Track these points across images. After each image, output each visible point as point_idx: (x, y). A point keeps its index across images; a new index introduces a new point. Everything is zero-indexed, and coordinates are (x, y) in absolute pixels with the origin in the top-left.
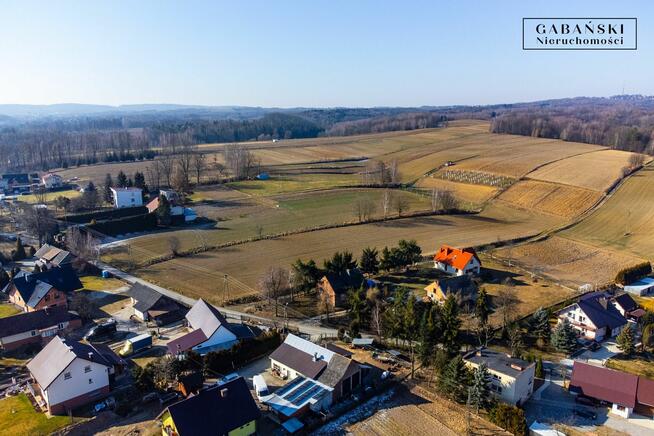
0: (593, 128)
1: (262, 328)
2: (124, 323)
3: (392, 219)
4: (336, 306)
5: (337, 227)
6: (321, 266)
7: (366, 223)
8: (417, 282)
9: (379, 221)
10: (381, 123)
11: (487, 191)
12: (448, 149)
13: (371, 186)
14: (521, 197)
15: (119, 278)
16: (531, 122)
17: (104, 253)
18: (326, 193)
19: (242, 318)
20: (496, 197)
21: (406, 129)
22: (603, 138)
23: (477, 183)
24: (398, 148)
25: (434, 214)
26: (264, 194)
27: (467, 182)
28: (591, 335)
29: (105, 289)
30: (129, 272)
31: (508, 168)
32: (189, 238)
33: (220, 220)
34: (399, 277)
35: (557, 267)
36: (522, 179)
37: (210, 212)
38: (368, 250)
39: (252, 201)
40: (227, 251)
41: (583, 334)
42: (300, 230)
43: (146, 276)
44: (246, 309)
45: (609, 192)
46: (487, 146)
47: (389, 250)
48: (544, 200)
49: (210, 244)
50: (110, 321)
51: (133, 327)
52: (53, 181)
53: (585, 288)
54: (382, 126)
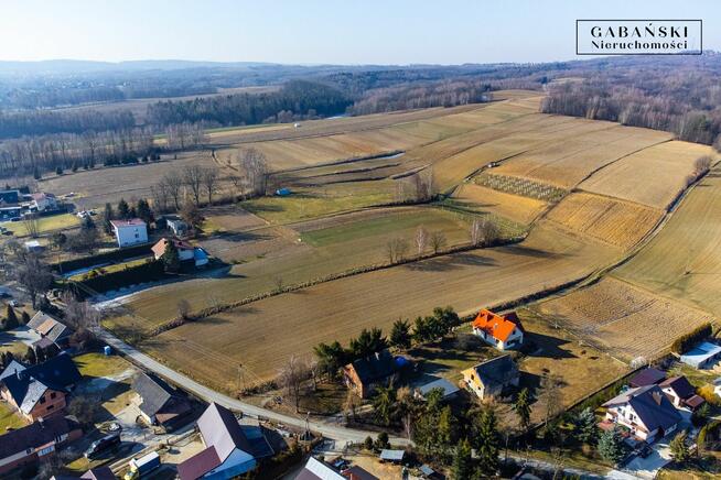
0: (657, 109)
1: (281, 432)
2: (129, 428)
3: (427, 257)
4: (364, 397)
5: (366, 271)
6: (346, 346)
7: (398, 264)
8: (453, 356)
9: (413, 261)
10: (417, 97)
11: (534, 205)
12: (491, 140)
13: (404, 204)
14: (572, 217)
15: (123, 355)
16: (587, 100)
17: (105, 315)
18: (354, 218)
19: (260, 418)
20: (544, 216)
21: (446, 107)
22: (667, 121)
23: (523, 195)
24: (437, 137)
25: (475, 248)
26: (284, 222)
27: (512, 192)
28: (642, 435)
29: (108, 374)
30: (134, 346)
31: (558, 173)
32: (201, 292)
33: (236, 263)
34: (433, 349)
35: (608, 326)
36: (574, 191)
37: (222, 250)
38: (400, 323)
39: (272, 232)
40: (243, 311)
41: (634, 433)
42: (324, 278)
43: (153, 352)
44: (264, 402)
45: (669, 209)
46: (536, 136)
47: (423, 319)
48: (597, 221)
49: (224, 303)
50: (114, 427)
51: (139, 434)
52: (45, 203)
53: (638, 361)
54: (419, 101)
